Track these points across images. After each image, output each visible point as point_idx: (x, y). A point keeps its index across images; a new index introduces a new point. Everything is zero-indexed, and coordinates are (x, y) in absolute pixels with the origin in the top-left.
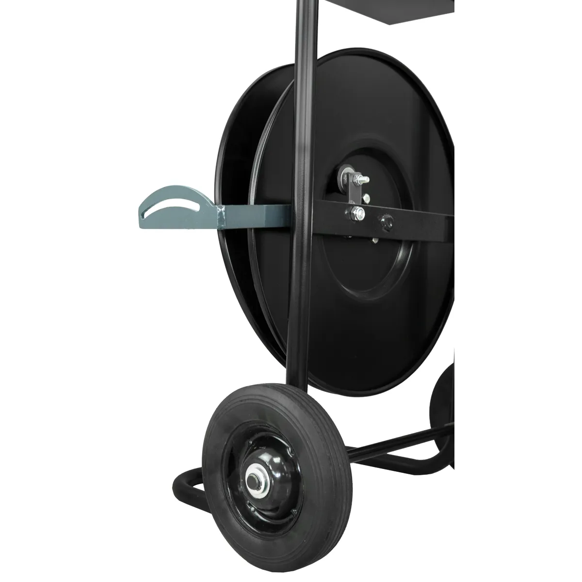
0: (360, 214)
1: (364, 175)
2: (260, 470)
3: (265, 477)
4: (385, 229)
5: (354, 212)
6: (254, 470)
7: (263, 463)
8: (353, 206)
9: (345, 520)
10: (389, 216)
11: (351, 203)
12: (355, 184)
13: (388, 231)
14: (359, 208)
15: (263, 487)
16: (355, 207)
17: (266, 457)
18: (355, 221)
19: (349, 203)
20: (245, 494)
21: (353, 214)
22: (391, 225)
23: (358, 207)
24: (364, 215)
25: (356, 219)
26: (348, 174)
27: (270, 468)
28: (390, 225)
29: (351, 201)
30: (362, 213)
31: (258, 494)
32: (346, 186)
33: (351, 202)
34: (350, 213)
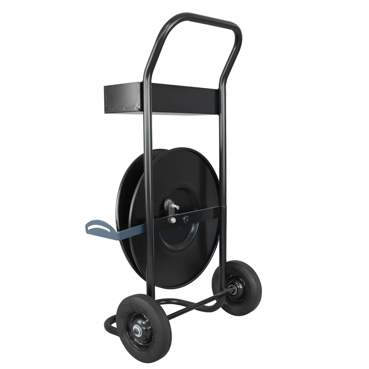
0: (173, 220)
1: (175, 204)
2: (138, 327)
3: (140, 329)
4: (185, 222)
6: (135, 327)
7: (138, 324)
8: (171, 217)
9: (170, 343)
10: (187, 216)
12: (171, 207)
14: (173, 218)
15: (139, 333)
17: (140, 322)
19: (169, 216)
20: (134, 336)
24: (175, 221)
25: (172, 223)
26: (168, 203)
27: (141, 326)
28: (187, 220)
31: (138, 336)
32: (168, 208)
34: (170, 220)
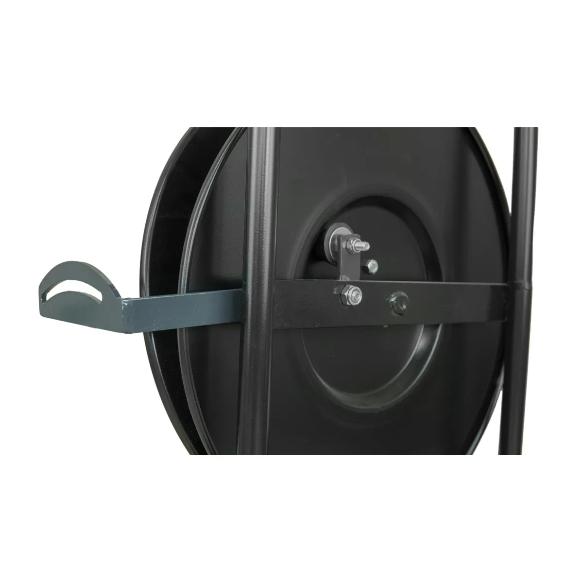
0: (354, 295)
1: (363, 240)
4: (395, 312)
5: (346, 294)
8: (345, 284)
10: (403, 294)
11: (343, 280)
12: (349, 251)
13: (401, 315)
14: (353, 288)
16: (347, 286)
18: (347, 305)
19: (340, 280)
21: (344, 296)
22: (404, 307)
23: (351, 286)
24: (360, 298)
25: (348, 304)
26: (339, 238)
28: (402, 306)
29: (344, 276)
30: (357, 295)
32: (336, 253)
33: (344, 278)
34: (341, 295)
